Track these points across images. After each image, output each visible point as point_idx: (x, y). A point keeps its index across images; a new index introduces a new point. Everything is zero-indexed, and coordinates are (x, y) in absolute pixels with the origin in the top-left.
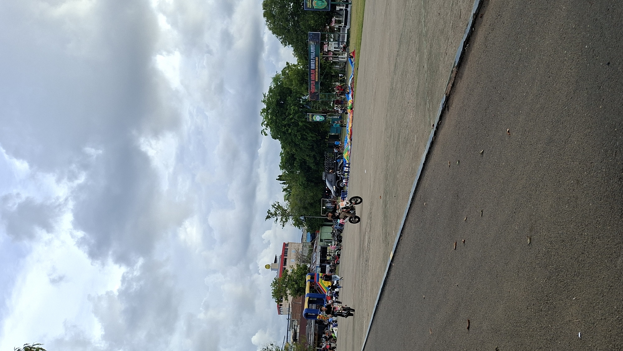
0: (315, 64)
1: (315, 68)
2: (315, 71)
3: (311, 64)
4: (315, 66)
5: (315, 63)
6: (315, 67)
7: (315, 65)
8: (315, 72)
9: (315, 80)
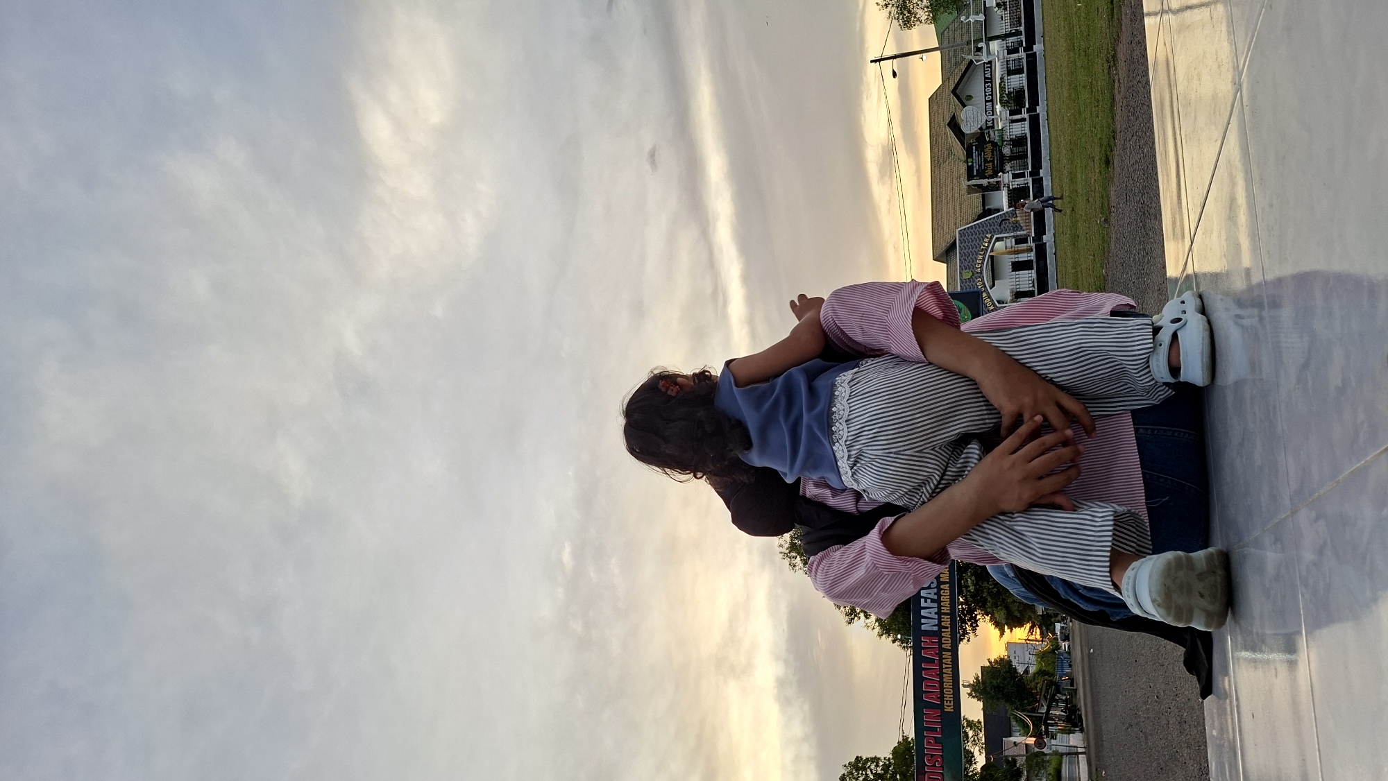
0: (938, 601)
1: (939, 625)
2: (940, 643)
3: (923, 604)
4: (939, 613)
5: (938, 594)
6: (939, 619)
7: (939, 607)
8: (941, 650)
9: (942, 706)
